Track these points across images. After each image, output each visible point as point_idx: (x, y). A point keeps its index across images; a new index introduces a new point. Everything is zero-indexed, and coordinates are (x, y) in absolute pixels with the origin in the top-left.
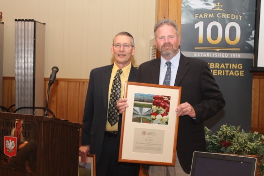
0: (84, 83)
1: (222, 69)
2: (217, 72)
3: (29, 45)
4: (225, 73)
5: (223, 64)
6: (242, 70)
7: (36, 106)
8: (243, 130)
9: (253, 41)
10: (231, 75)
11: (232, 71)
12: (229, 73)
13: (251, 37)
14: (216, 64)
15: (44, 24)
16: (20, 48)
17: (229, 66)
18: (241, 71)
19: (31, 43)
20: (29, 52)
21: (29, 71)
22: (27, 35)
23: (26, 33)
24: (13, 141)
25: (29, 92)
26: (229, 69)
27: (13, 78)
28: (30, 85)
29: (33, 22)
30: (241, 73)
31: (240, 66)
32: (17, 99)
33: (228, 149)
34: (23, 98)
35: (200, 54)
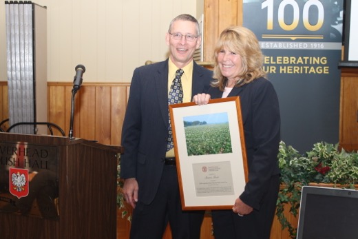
0: (101, 87)
1: (300, 65)
2: (293, 69)
3: (27, 37)
4: (304, 70)
5: (300, 58)
6: (325, 65)
7: (38, 121)
8: (343, 149)
9: (341, 25)
10: (312, 73)
11: (312, 68)
12: (308, 70)
13: (339, 19)
14: (291, 58)
15: (45, 7)
16: (13, 41)
17: (308, 60)
18: (325, 68)
19: (29, 34)
20: (27, 47)
21: (27, 73)
22: (22, 23)
23: (22, 20)
24: (23, 175)
25: (28, 102)
26: (308, 64)
27: (5, 83)
28: (30, 92)
29: (31, 5)
30: (325, 70)
31: (324, 60)
32: (11, 112)
33: (327, 176)
34: (20, 111)
35: (270, 45)
